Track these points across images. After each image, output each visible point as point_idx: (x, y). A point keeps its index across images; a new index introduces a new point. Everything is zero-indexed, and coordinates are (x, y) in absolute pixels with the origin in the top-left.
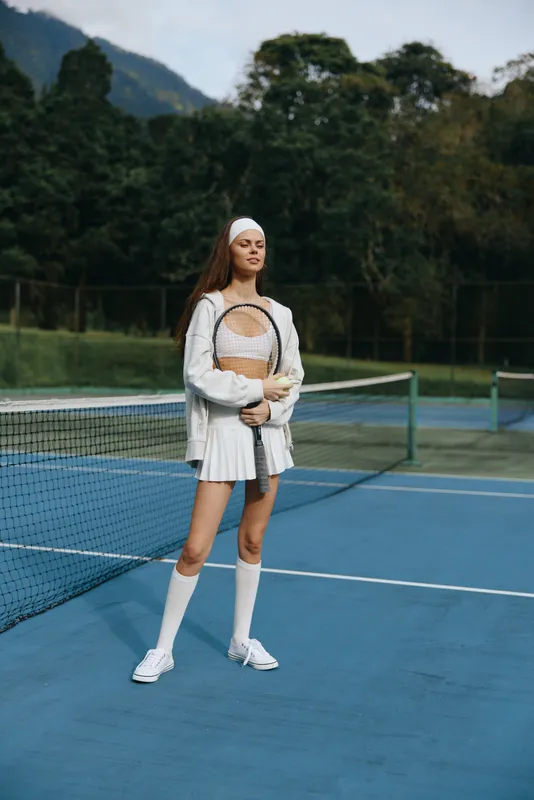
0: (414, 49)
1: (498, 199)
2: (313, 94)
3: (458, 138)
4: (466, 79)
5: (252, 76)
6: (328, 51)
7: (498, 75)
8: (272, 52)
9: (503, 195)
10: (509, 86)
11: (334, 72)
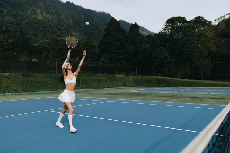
0: (198, 18)
1: (221, 45)
2: (180, 27)
3: (210, 34)
4: (210, 22)
5: (166, 26)
6: (181, 20)
7: (216, 21)
8: (170, 21)
9: (222, 45)
10: (219, 23)
11: (183, 23)
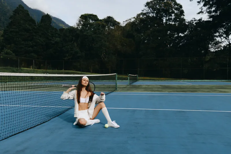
0: (109, 18)
1: (125, 44)
2: (91, 25)
3: (118, 34)
4: (119, 23)
5: (79, 21)
6: (94, 17)
7: (124, 23)
8: (83, 17)
9: (126, 44)
10: (126, 24)
11: (95, 21)
